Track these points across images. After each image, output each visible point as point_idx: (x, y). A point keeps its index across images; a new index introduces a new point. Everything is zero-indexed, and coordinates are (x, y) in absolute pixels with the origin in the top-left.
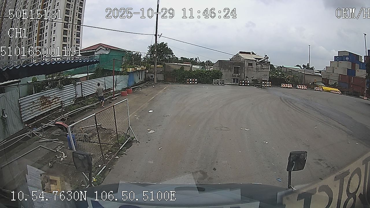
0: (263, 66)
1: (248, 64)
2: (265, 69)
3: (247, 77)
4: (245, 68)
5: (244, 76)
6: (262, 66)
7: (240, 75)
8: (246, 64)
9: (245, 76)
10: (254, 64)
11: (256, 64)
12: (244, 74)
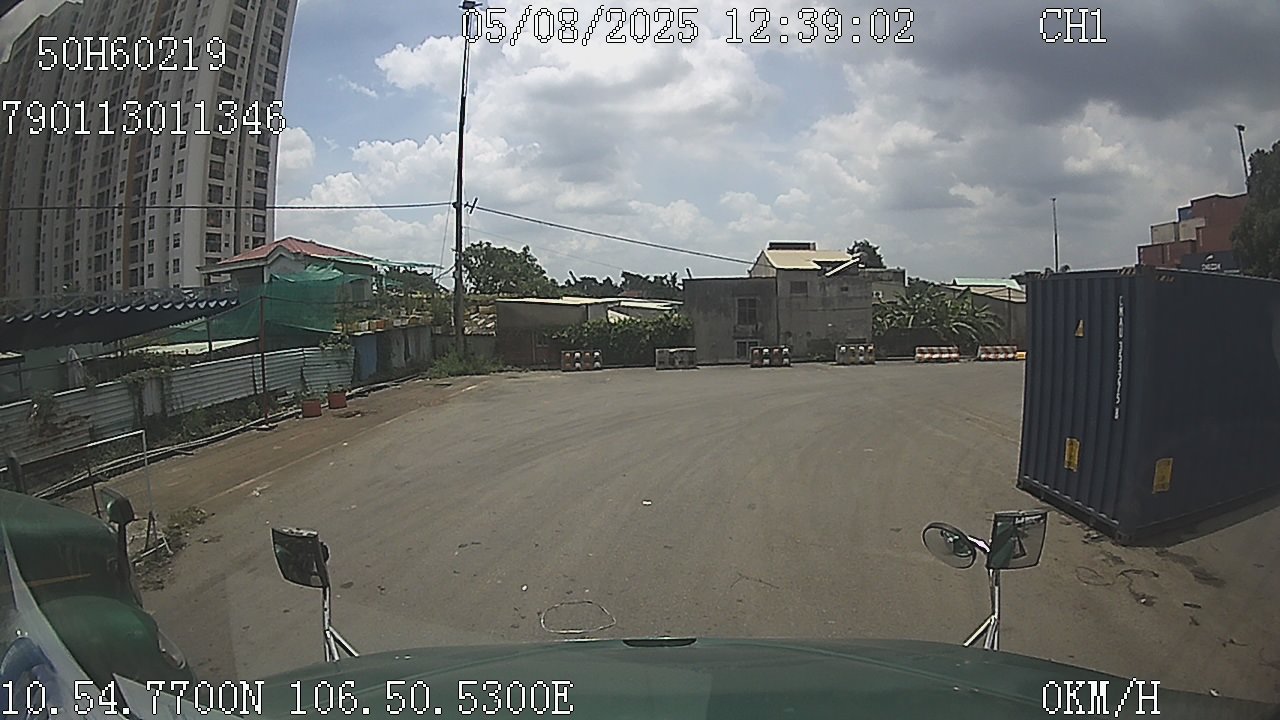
0: (846, 289)
1: (789, 286)
2: (857, 298)
3: (789, 334)
4: (777, 302)
5: (779, 329)
6: (843, 289)
7: (762, 328)
8: (783, 287)
9: (782, 330)
10: (812, 283)
11: (823, 285)
12: (778, 324)
